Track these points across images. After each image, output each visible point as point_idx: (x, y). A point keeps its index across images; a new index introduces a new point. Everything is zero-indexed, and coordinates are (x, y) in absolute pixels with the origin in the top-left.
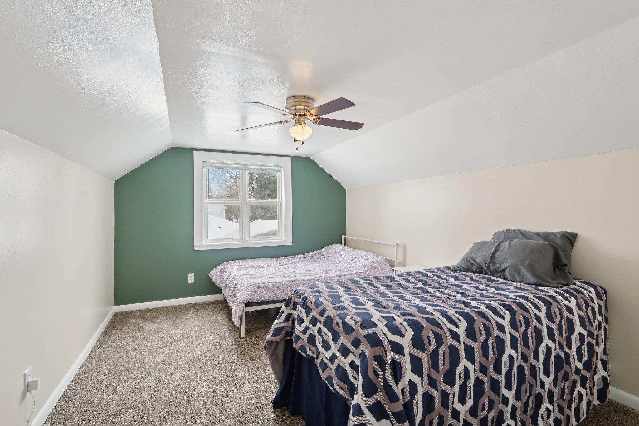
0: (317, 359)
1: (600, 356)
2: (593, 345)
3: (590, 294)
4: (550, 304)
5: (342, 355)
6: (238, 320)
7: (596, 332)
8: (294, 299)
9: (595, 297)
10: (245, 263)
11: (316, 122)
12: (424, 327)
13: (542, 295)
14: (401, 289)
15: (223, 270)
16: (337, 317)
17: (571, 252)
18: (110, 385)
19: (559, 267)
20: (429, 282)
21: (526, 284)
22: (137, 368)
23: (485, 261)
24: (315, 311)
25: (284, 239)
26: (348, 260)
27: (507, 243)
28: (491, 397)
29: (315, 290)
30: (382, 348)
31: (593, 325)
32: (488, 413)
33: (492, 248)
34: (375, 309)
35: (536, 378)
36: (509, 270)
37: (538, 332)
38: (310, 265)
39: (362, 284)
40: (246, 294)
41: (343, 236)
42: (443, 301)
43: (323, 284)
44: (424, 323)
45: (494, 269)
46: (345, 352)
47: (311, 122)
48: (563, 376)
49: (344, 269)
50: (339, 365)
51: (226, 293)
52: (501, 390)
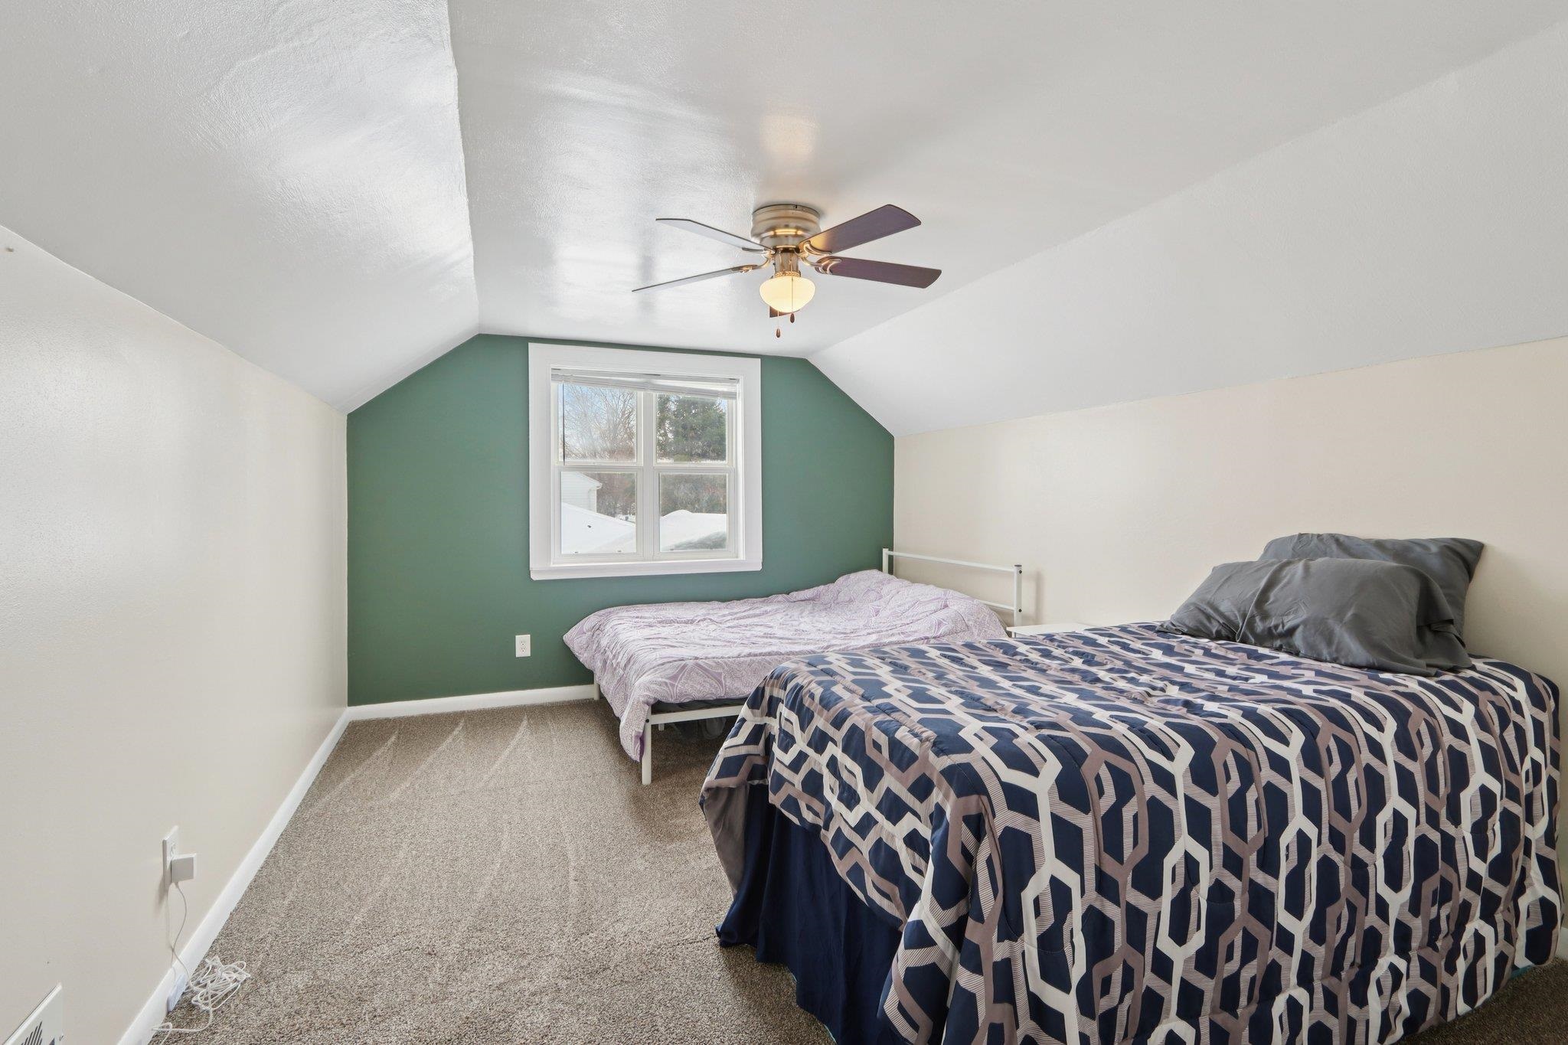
0: (827, 827)
1: (1536, 848)
2: (1517, 818)
3: (1512, 693)
4: (1408, 714)
5: (888, 818)
6: (635, 743)
7: (1525, 789)
8: (771, 691)
9: (1526, 702)
10: (649, 612)
11: (825, 269)
12: (1086, 756)
13: (1387, 691)
14: (1029, 671)
15: (598, 629)
16: (875, 729)
17: (1466, 588)
18: (345, 881)
19: (1434, 627)
20: (1100, 657)
21: (1346, 665)
22: (404, 845)
23: (1242, 609)
24: (822, 716)
25: (742, 557)
26: (897, 609)
27: (1299, 567)
28: (1249, 929)
29: (822, 670)
30: (984, 798)
31: (1519, 768)
32: (1242, 965)
33: (1261, 578)
34: (967, 713)
35: (1365, 892)
36: (1304, 632)
37: (1374, 782)
38: (806, 619)
39: (935, 658)
40: (652, 682)
41: (886, 552)
42: (1135, 700)
43: (840, 656)
44: (1086, 746)
45: (1264, 627)
46: (894, 809)
47: (813, 268)
48: (1436, 890)
49: (887, 631)
50: (880, 840)
51: (606, 682)
52: (1276, 914)
